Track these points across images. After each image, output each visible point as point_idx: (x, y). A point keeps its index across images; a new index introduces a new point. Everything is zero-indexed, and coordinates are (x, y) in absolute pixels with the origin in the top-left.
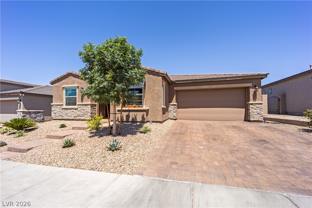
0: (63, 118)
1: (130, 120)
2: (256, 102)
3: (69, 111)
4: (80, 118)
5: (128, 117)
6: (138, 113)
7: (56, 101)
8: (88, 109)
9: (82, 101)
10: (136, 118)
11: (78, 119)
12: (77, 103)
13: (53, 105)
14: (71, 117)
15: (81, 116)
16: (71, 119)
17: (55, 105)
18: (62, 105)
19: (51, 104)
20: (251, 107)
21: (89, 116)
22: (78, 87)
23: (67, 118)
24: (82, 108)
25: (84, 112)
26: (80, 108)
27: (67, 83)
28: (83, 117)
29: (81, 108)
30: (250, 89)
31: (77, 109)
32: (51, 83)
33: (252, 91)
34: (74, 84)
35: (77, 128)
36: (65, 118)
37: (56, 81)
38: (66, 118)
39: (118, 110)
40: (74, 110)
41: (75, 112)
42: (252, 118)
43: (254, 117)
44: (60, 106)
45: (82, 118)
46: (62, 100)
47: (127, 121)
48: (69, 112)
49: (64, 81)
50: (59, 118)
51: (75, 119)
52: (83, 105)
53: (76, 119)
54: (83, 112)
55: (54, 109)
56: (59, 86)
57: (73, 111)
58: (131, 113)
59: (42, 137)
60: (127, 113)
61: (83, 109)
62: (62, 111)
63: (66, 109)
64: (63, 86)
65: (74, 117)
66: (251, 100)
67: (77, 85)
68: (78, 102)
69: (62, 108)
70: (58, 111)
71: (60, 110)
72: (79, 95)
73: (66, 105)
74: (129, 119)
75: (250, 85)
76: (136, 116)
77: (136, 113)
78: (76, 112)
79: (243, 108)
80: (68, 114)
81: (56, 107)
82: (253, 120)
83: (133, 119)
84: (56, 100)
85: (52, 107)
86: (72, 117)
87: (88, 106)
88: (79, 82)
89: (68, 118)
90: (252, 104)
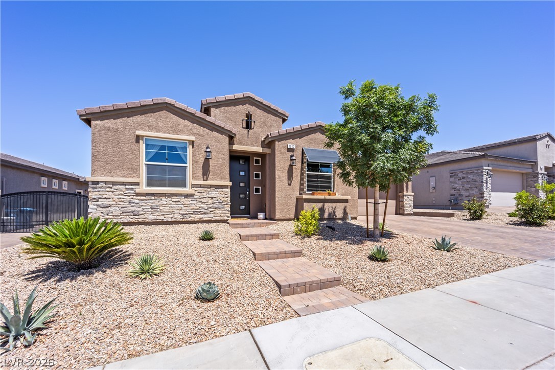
0: (141, 220)
1: (326, 216)
2: (409, 193)
3: (163, 199)
4: (201, 216)
5: (322, 210)
6: (338, 205)
8: (224, 195)
9: (205, 177)
10: (334, 212)
11: (196, 220)
12: (190, 180)
13: (95, 183)
14: (172, 216)
15: (205, 213)
16: (173, 219)
17: (106, 182)
18: (138, 184)
21: (227, 212)
22: (192, 143)
23: (158, 217)
24: (205, 193)
25: (213, 203)
26: (201, 193)
27: (151, 128)
28: (212, 215)
31: (192, 195)
32: (81, 116)
34: (176, 132)
36: (151, 218)
37: (105, 114)
38: (154, 218)
39: (306, 199)
40: (182, 199)
41: (185, 202)
43: (407, 210)
44: (127, 187)
45: (206, 217)
46: (136, 171)
47: (321, 219)
48: (165, 203)
49: (139, 119)
50: (125, 220)
51: (186, 220)
52: (211, 186)
53: (189, 219)
54: (210, 202)
55: (101, 193)
56: (117, 130)
57: (179, 201)
58: (327, 205)
60: (320, 205)
61: (208, 196)
62: (137, 201)
63: (153, 195)
64: (138, 133)
65: (183, 214)
66: (404, 190)
67: (192, 138)
68: (194, 178)
69: (136, 191)
70: (117, 200)
72: (195, 162)
73: (148, 185)
74: (323, 215)
76: (335, 209)
77: (334, 205)
78: (189, 202)
80: (161, 208)
81: (108, 189)
82: (406, 213)
83: (330, 214)
84: (108, 167)
85: (89, 190)
86: (176, 216)
87: (225, 190)
88: (195, 131)
89: (162, 217)
90: (406, 195)
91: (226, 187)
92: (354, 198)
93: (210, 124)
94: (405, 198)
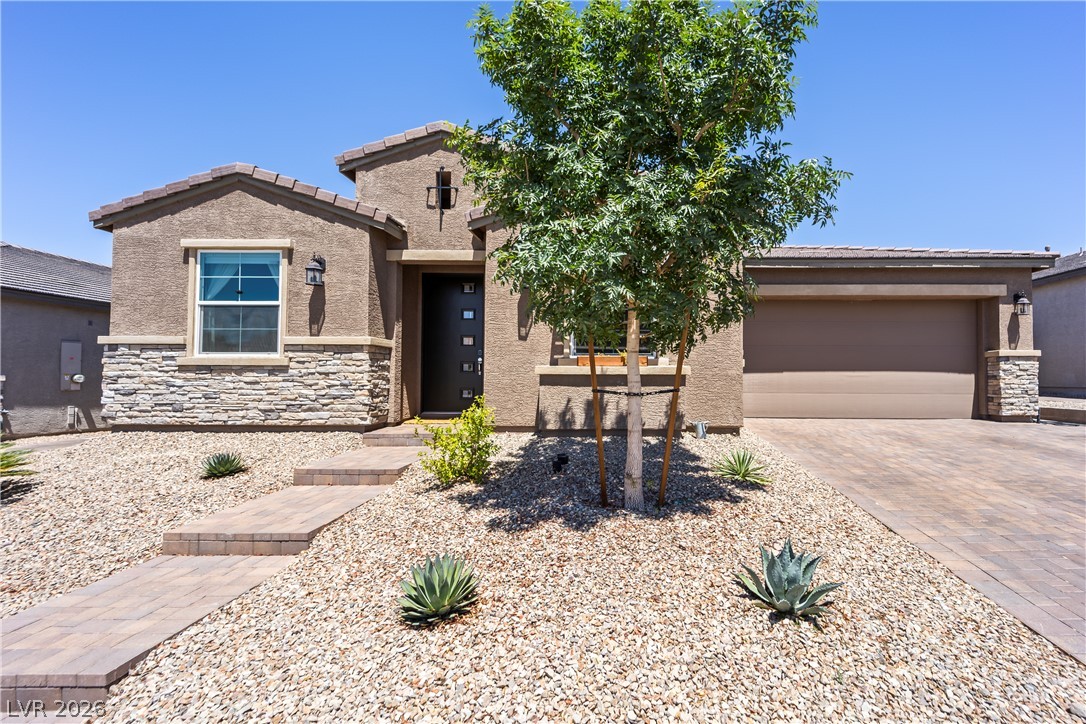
0: (186, 421)
2: (1019, 352)
3: (227, 378)
4: (303, 415)
7: (138, 326)
8: (353, 369)
9: (315, 327)
11: (292, 423)
12: (283, 338)
13: (114, 347)
14: (241, 413)
15: (310, 410)
16: (245, 422)
17: (130, 346)
18: (182, 347)
19: (101, 340)
20: (1004, 371)
21: (361, 407)
22: (289, 253)
23: (216, 417)
24: (313, 364)
25: (329, 387)
26: (303, 363)
27: (212, 230)
28: (326, 414)
29: (312, 367)
30: (1001, 306)
31: (284, 369)
32: (96, 222)
33: (1005, 311)
34: (258, 232)
36: (203, 416)
37: (132, 213)
38: (208, 417)
39: (541, 376)
40: (264, 377)
41: (270, 385)
42: (1008, 407)
43: (1012, 404)
44: (164, 353)
45: (313, 418)
46: (179, 321)
47: (591, 430)
48: (231, 385)
49: (190, 214)
50: (158, 421)
51: (267, 423)
52: (325, 348)
53: (277, 422)
54: (322, 383)
55: (122, 366)
56: (154, 241)
57: (257, 383)
58: (610, 392)
60: (590, 392)
61: (319, 369)
62: (179, 382)
63: (209, 369)
64: (186, 242)
65: (264, 411)
66: (1002, 343)
67: (286, 242)
68: (290, 331)
69: (180, 361)
70: (147, 380)
71: (165, 377)
72: (294, 295)
73: (207, 346)
74: (599, 420)
75: (1000, 290)
78: (277, 385)
80: (223, 396)
81: (133, 360)
82: (1009, 413)
83: (622, 417)
84: (138, 316)
85: (104, 360)
86: (251, 414)
87: (355, 355)
88: (297, 227)
89: (223, 417)
90: (1007, 359)
91: (358, 348)
92: (730, 372)
93: (326, 208)
94: (1003, 365)
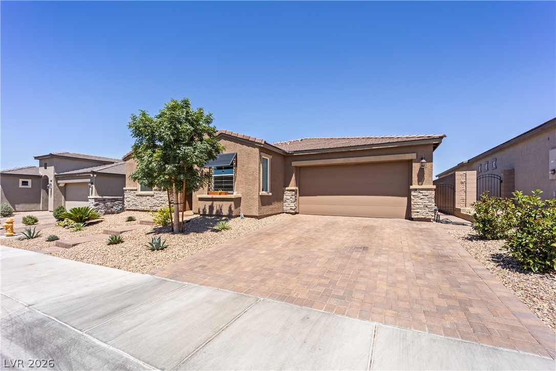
0: (137, 209)
1: (214, 212)
2: (424, 186)
3: (144, 198)
5: (211, 208)
6: (224, 203)
7: (130, 185)
8: (165, 195)
10: (221, 209)
13: (126, 190)
14: (146, 207)
15: (158, 206)
17: (128, 190)
18: (136, 190)
19: (124, 188)
20: (413, 196)
23: (142, 208)
26: (156, 194)
29: (158, 195)
30: (413, 164)
31: (153, 196)
32: (123, 159)
33: (416, 167)
35: (146, 222)
36: (140, 208)
37: (128, 157)
39: (199, 198)
41: (151, 200)
42: (415, 214)
43: (418, 212)
44: (134, 192)
46: (136, 183)
47: (211, 215)
48: (145, 200)
50: (133, 208)
51: (151, 210)
52: (160, 190)
54: (160, 200)
55: (127, 195)
56: (132, 164)
57: (149, 199)
58: (215, 203)
59: (100, 232)
60: (210, 203)
61: (160, 196)
62: (136, 199)
63: (141, 196)
65: (150, 207)
66: (413, 182)
69: (136, 194)
70: (131, 198)
71: (134, 197)
73: (141, 190)
74: (212, 212)
75: (413, 156)
76: (222, 207)
77: (221, 203)
79: (405, 196)
80: (143, 203)
81: (129, 193)
82: (416, 217)
83: (217, 211)
84: (130, 183)
85: (125, 193)
86: (148, 207)
